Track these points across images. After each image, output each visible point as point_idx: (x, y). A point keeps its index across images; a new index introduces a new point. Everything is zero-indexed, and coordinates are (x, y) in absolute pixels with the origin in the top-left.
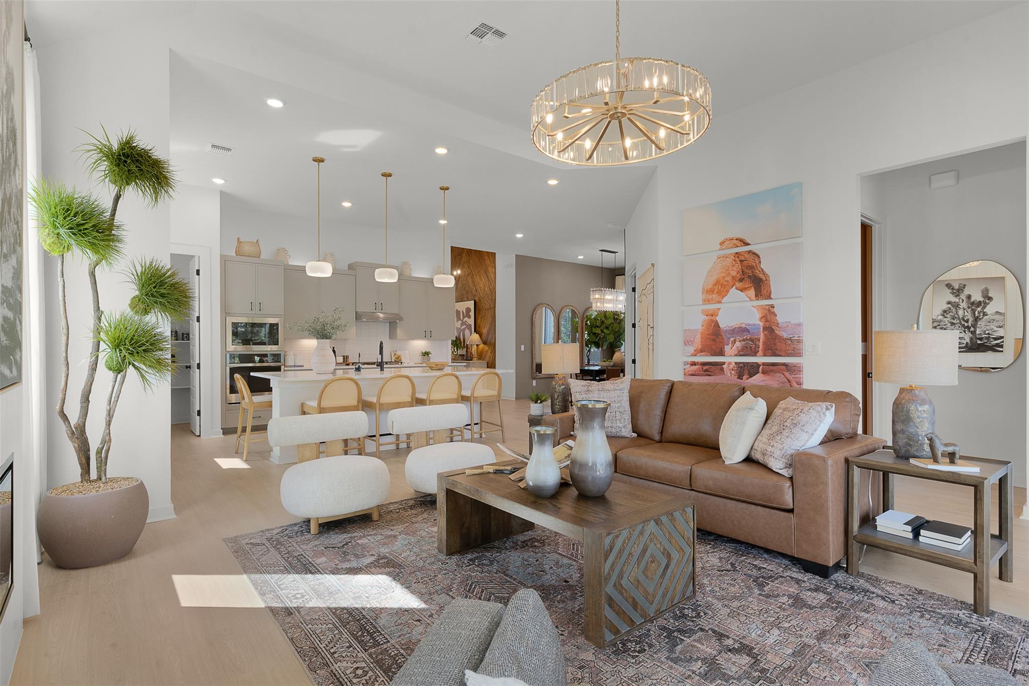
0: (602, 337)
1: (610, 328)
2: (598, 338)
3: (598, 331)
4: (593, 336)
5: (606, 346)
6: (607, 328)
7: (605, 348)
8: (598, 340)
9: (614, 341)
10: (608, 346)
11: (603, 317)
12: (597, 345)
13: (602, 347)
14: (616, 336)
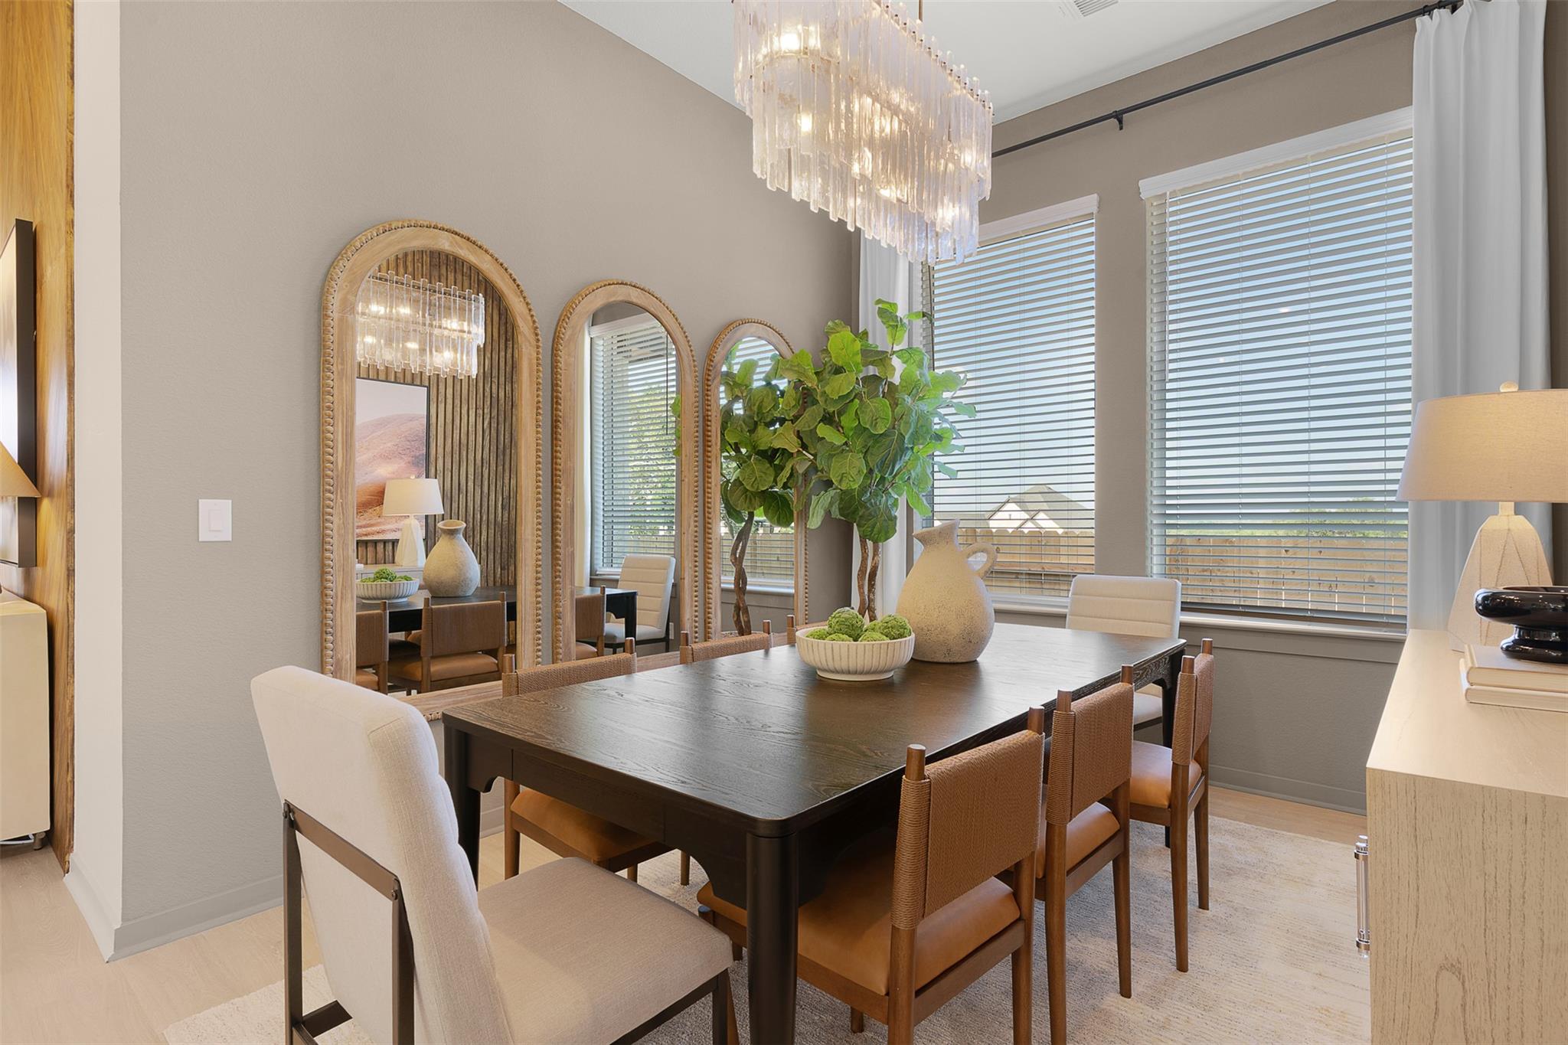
0: (801, 469)
1: (848, 421)
2: (786, 473)
3: (782, 438)
4: (759, 467)
5: (822, 513)
6: (828, 419)
7: (815, 521)
8: (785, 486)
9: (863, 489)
10: (828, 513)
11: (811, 373)
12: (781, 509)
13: (804, 515)
14: (875, 460)
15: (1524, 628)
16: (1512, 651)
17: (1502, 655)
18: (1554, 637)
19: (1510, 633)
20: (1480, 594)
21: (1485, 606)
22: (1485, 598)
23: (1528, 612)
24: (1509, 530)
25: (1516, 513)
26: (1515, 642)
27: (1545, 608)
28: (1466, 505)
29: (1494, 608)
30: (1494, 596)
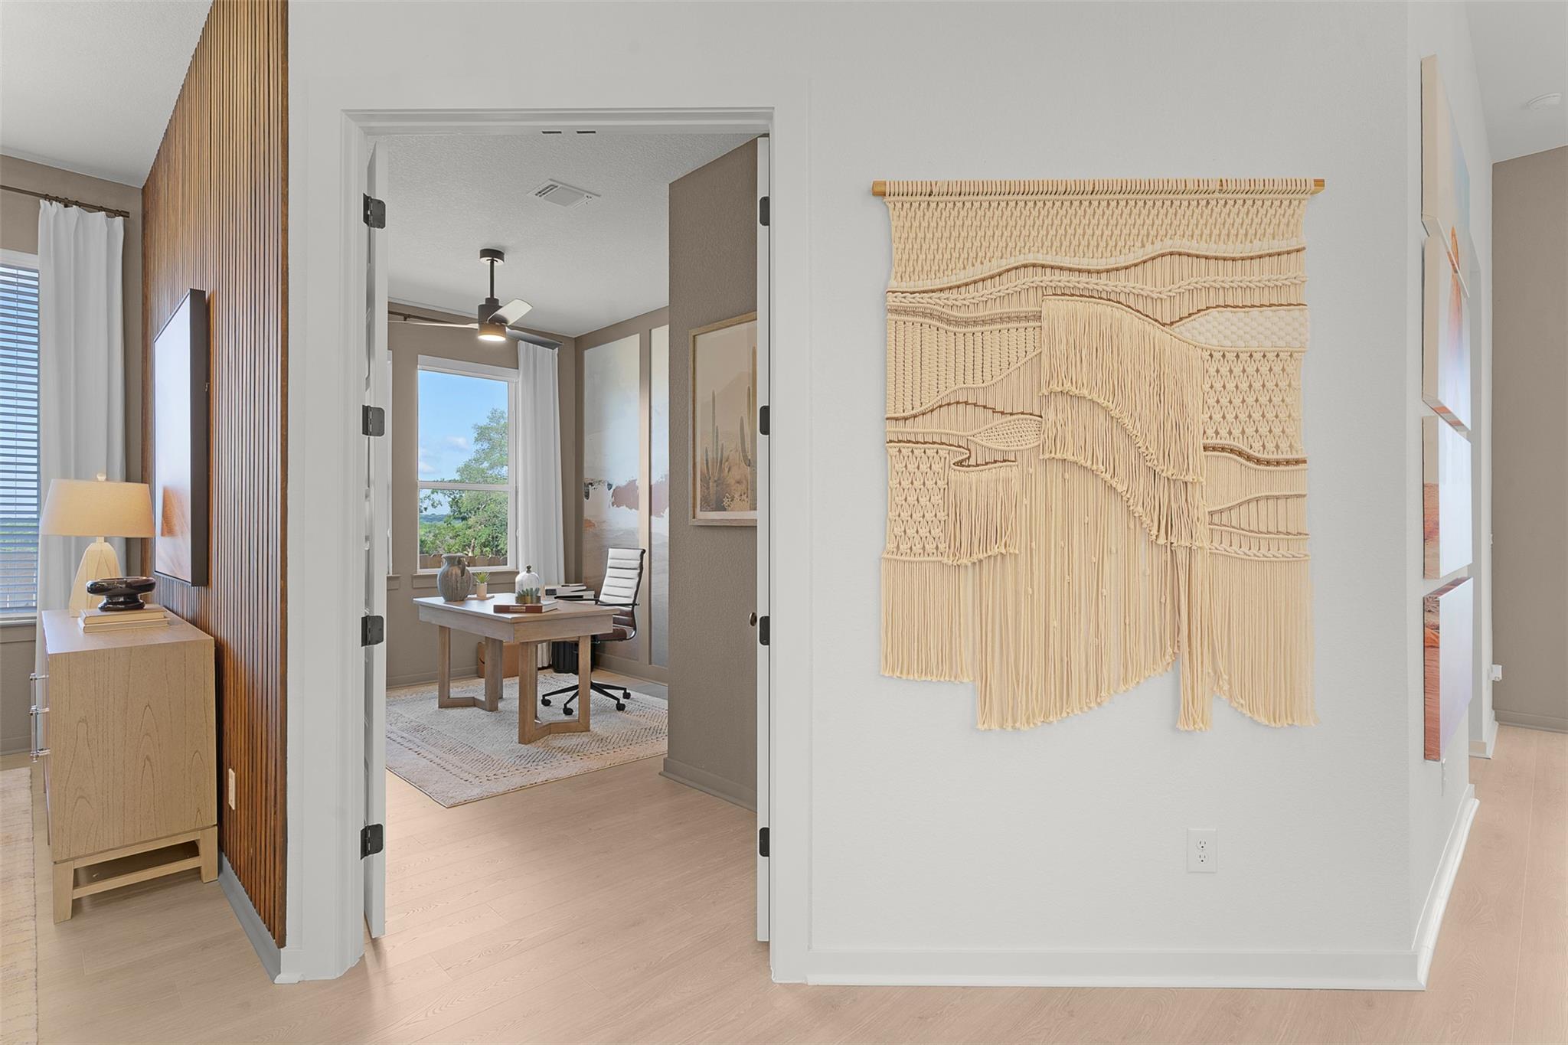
15: (110, 597)
16: (103, 609)
17: (98, 610)
18: (122, 599)
19: (103, 600)
20: (89, 584)
21: (91, 589)
22: (91, 585)
23: (110, 590)
24: (102, 551)
25: (105, 541)
26: (105, 604)
27: (117, 587)
28: (78, 538)
29: (95, 589)
30: (95, 584)
